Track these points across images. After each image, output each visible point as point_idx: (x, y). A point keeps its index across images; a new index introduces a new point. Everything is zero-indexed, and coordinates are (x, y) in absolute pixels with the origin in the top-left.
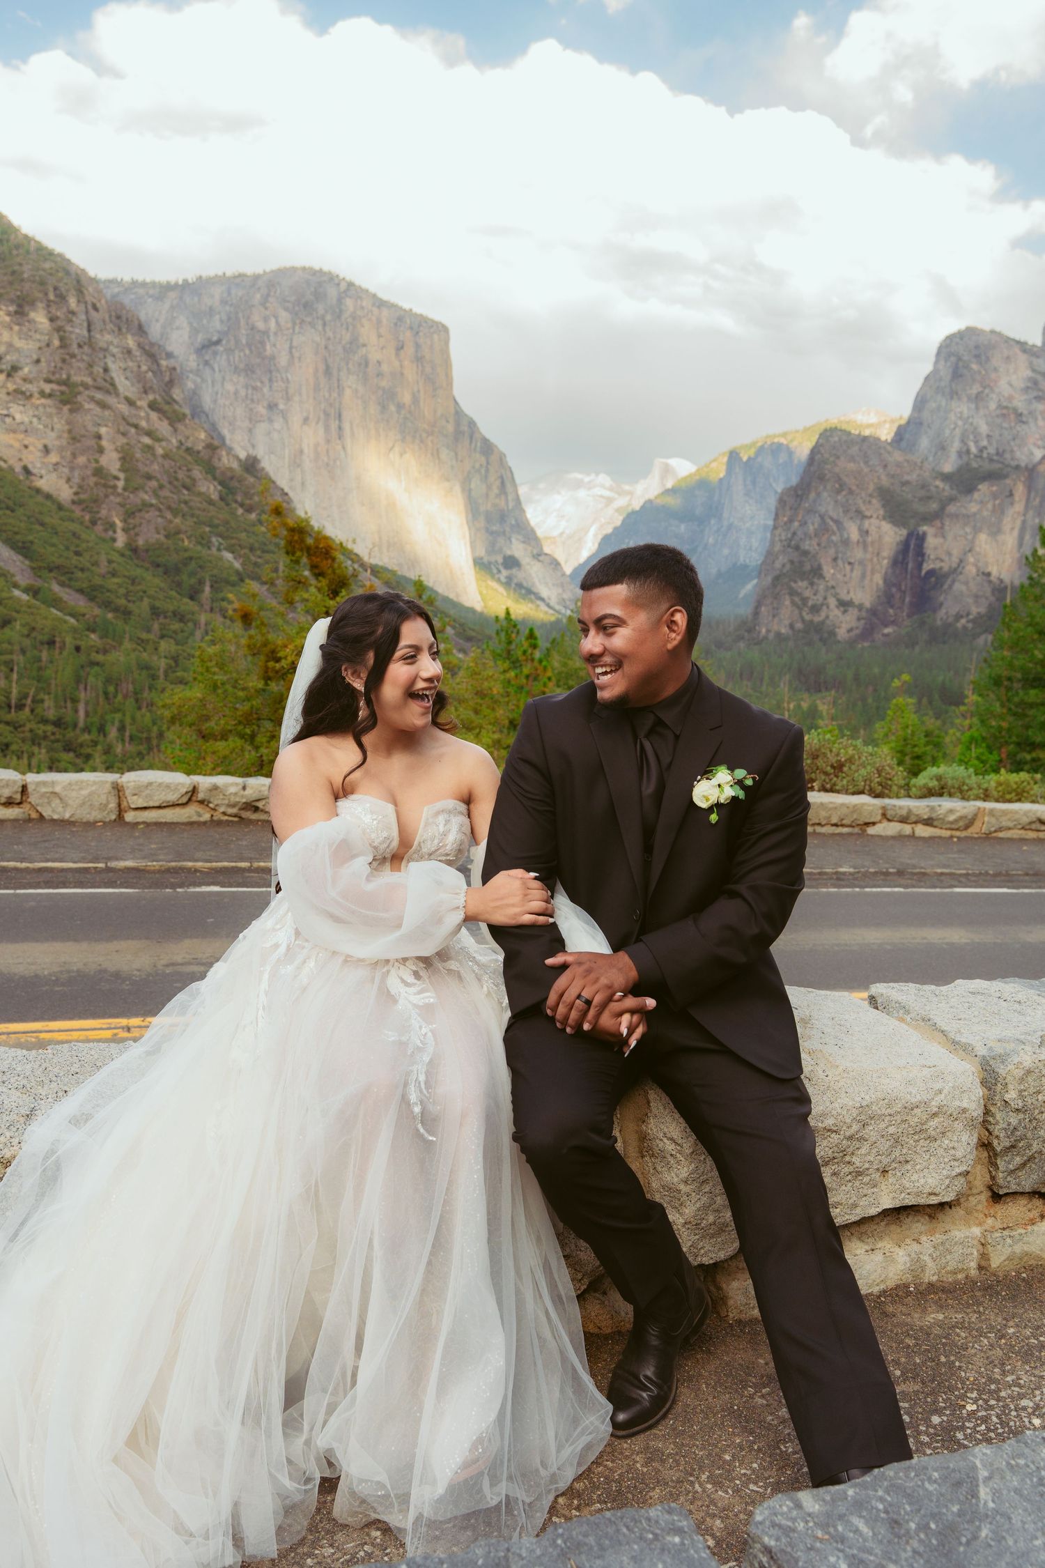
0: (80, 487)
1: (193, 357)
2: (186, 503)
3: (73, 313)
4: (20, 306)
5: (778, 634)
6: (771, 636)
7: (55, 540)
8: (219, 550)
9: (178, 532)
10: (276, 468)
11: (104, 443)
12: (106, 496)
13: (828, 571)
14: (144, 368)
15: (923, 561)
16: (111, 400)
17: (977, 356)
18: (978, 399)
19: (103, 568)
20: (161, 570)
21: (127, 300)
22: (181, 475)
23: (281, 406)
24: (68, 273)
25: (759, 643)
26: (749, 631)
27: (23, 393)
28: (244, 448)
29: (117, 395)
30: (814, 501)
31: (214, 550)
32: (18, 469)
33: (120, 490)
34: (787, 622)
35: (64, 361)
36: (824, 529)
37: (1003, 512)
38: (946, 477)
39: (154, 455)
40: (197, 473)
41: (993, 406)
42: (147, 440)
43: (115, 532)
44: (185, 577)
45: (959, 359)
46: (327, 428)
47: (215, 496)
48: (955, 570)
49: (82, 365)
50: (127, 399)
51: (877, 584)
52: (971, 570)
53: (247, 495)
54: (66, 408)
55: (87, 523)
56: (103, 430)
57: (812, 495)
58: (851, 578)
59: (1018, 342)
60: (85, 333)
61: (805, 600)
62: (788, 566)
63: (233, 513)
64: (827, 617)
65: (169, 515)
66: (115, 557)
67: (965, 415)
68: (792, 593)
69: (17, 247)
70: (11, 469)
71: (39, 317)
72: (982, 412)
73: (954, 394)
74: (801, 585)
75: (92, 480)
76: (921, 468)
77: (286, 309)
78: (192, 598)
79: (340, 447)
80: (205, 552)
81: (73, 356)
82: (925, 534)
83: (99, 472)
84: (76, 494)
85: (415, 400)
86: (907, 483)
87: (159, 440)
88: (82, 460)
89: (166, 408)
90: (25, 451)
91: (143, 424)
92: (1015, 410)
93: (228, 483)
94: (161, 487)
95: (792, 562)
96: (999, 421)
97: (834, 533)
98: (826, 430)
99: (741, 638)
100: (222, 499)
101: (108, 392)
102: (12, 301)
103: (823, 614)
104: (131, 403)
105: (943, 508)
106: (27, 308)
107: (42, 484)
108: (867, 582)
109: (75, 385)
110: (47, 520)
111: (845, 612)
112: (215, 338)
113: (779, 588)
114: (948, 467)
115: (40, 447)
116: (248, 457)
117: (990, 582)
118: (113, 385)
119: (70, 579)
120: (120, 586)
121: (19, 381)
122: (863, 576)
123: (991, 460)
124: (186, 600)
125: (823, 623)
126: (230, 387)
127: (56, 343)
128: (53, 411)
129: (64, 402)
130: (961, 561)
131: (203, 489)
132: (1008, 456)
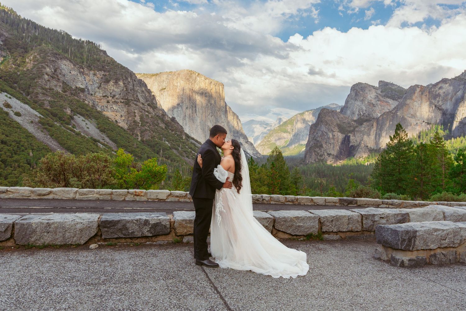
0: (130, 125)
1: (158, 92)
2: (156, 129)
3: (129, 82)
4: (116, 80)
5: (312, 162)
6: (309, 163)
7: (123, 139)
8: (165, 141)
9: (154, 137)
10: (179, 120)
11: (136, 114)
12: (136, 128)
13: (324, 146)
14: (147, 95)
15: (350, 143)
16: (138, 104)
17: (361, 90)
18: (362, 101)
19: (135, 146)
20: (150, 146)
21: (142, 78)
22: (155, 122)
23: (181, 105)
24: (128, 72)
25: (306, 165)
26: (304, 162)
27: (116, 102)
28: (171, 115)
29: (140, 102)
30: (320, 127)
31: (163, 141)
32: (114, 121)
33: (140, 126)
34: (314, 159)
35: (127, 94)
36: (323, 135)
37: (370, 130)
38: (355, 121)
39: (148, 117)
40: (159, 122)
41: (366, 102)
42: (147, 113)
43: (138, 137)
44: (156, 148)
45: (357, 91)
46: (192, 110)
47: (164, 127)
48: (358, 145)
49: (131, 95)
50: (142, 103)
51: (338, 149)
52: (363, 145)
53: (172, 127)
54: (127, 106)
55: (131, 135)
56: (136, 111)
57: (319, 126)
58: (330, 147)
59: (372, 86)
60: (132, 87)
61: (318, 153)
62: (313, 145)
63: (168, 132)
64: (324, 158)
65: (152, 132)
66: (138, 143)
67: (359, 105)
68: (315, 151)
69: (116, 66)
70: (113, 121)
71: (121, 83)
72: (363, 104)
73: (356, 100)
74: (317, 149)
75: (133, 124)
76: (348, 119)
77: (182, 80)
78: (157, 154)
79: (195, 115)
80: (161, 142)
81: (129, 93)
82: (350, 136)
83: (135, 121)
84: (128, 127)
85: (215, 102)
86: (345, 122)
87: (150, 113)
88: (130, 118)
89: (152, 105)
90: (116, 116)
91: (146, 109)
92: (372, 103)
93: (167, 124)
94: (150, 125)
95: (315, 143)
96: (368, 106)
97: (325, 136)
98: (322, 109)
99: (301, 164)
100: (165, 128)
101: (137, 101)
102: (114, 79)
103: (323, 157)
104: (143, 104)
105: (354, 129)
106: (118, 81)
107: (120, 125)
108: (335, 148)
109: (129, 100)
110: (121, 134)
111: (329, 156)
112: (164, 88)
113: (311, 150)
114: (355, 118)
115: (120, 115)
116: (172, 117)
117: (368, 148)
118: (139, 100)
119: (127, 149)
120: (139, 150)
121: (115, 99)
122: (334, 147)
123: (367, 117)
124: (156, 154)
125: (323, 159)
126: (168, 100)
127: (125, 89)
128: (124, 106)
129: (126, 104)
130: (360, 143)
131: (161, 126)
132: (371, 115)
